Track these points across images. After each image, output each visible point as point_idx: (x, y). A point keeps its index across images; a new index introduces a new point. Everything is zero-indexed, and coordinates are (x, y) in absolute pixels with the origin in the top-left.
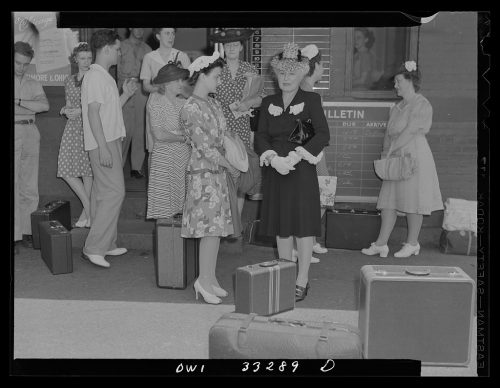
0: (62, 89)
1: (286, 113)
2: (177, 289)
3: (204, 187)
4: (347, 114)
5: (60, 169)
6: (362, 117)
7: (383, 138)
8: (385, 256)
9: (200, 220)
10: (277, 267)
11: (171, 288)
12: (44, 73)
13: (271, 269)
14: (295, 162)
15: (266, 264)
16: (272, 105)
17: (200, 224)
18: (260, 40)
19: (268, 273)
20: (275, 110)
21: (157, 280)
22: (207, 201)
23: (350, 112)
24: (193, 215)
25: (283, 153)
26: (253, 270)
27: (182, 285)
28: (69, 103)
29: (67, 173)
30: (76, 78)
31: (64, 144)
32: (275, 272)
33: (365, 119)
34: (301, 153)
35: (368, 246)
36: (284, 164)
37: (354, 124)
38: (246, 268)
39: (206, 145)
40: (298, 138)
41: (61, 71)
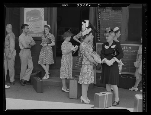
0: (41, 38)
1: (110, 48)
2: (75, 99)
3: (88, 69)
4: (126, 48)
5: (39, 61)
6: (130, 49)
7: (136, 55)
8: (137, 91)
9: (86, 79)
10: (107, 94)
11: (73, 99)
12: (36, 33)
13: (105, 94)
14: (113, 62)
15: (104, 92)
16: (105, 46)
17: (86, 80)
18: (100, 25)
19: (104, 95)
20: (107, 47)
21: (69, 96)
22: (89, 73)
23: (126, 47)
24: (83, 77)
25: (109, 59)
26: (100, 94)
27: (76, 98)
28: (42, 42)
29: (41, 63)
30: (45, 35)
31: (41, 54)
32: (106, 95)
33: (131, 49)
34: (115, 59)
35: (131, 88)
36: (110, 63)
37: (128, 51)
38: (98, 94)
39: (90, 57)
40: (114, 54)
41: (40, 33)
